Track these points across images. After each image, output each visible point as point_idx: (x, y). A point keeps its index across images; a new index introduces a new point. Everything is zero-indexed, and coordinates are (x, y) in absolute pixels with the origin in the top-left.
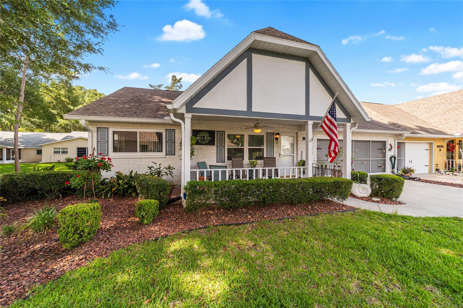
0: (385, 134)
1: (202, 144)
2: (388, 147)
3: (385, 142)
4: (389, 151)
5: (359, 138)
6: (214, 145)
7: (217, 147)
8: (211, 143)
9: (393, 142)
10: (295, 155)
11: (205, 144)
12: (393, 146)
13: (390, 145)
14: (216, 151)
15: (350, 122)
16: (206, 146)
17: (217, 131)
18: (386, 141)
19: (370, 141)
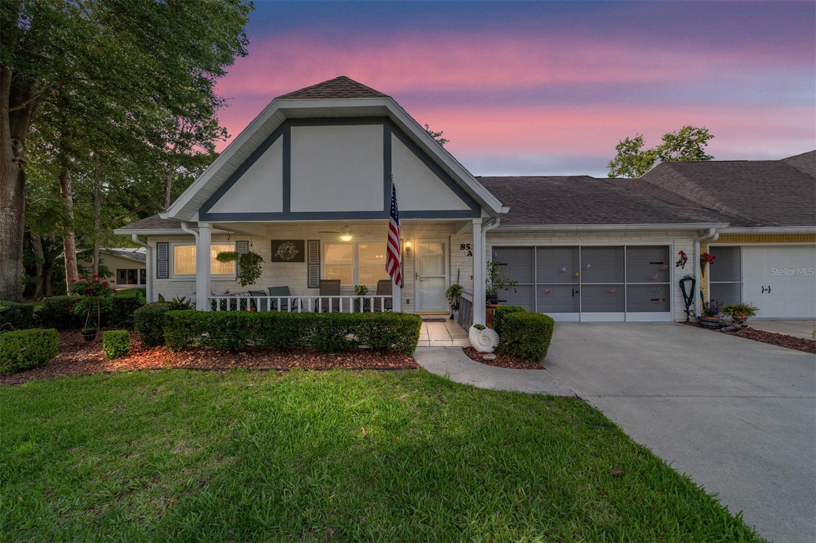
0: (666, 232)
1: (286, 261)
2: (675, 257)
3: (666, 248)
4: (677, 266)
5: (591, 241)
6: (304, 261)
7: (309, 264)
8: (299, 258)
9: (691, 248)
10: (447, 275)
11: (290, 261)
12: (690, 256)
13: (682, 253)
14: (307, 270)
15: (480, 217)
16: (292, 263)
17: (308, 241)
18: (669, 246)
19: (624, 246)
